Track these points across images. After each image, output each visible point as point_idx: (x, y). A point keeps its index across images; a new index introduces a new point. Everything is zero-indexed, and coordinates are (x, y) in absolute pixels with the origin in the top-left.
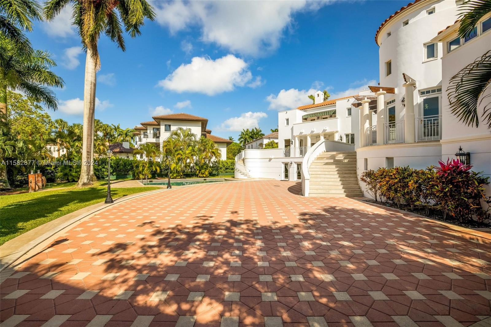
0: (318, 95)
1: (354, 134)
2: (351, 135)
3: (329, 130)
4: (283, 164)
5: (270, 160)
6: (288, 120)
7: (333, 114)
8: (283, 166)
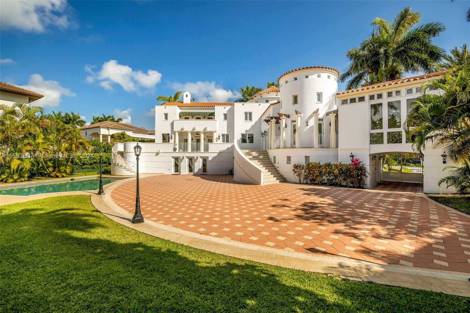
0: (187, 96)
1: (228, 135)
2: (226, 135)
3: (209, 129)
4: (173, 159)
5: (157, 154)
6: (166, 115)
7: (211, 116)
8: (173, 160)
